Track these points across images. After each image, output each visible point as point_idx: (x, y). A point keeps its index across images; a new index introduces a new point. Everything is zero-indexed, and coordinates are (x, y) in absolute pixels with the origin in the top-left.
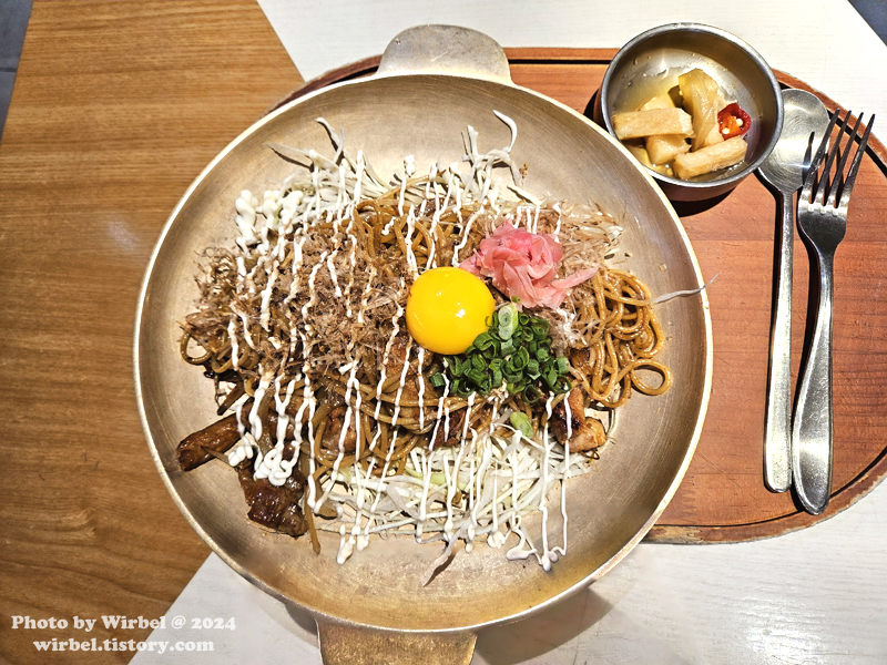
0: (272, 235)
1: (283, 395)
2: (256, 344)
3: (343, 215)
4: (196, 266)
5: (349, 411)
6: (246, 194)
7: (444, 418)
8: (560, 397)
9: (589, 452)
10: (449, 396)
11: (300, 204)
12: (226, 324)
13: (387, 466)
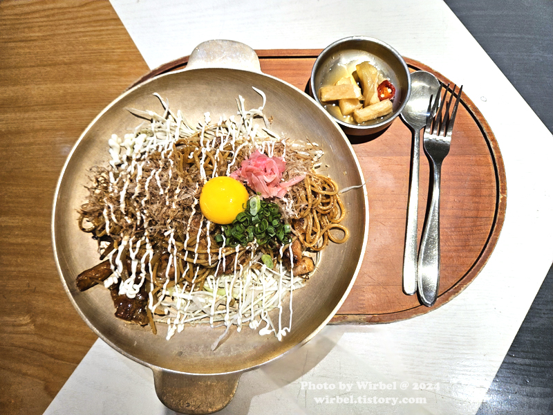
0: (129, 159)
1: (134, 248)
2: (118, 221)
3: (168, 147)
4: (87, 177)
5: (171, 256)
6: (114, 136)
7: (222, 259)
8: (287, 246)
9: (304, 275)
10: (226, 247)
11: (145, 141)
12: (103, 209)
13: (193, 286)
